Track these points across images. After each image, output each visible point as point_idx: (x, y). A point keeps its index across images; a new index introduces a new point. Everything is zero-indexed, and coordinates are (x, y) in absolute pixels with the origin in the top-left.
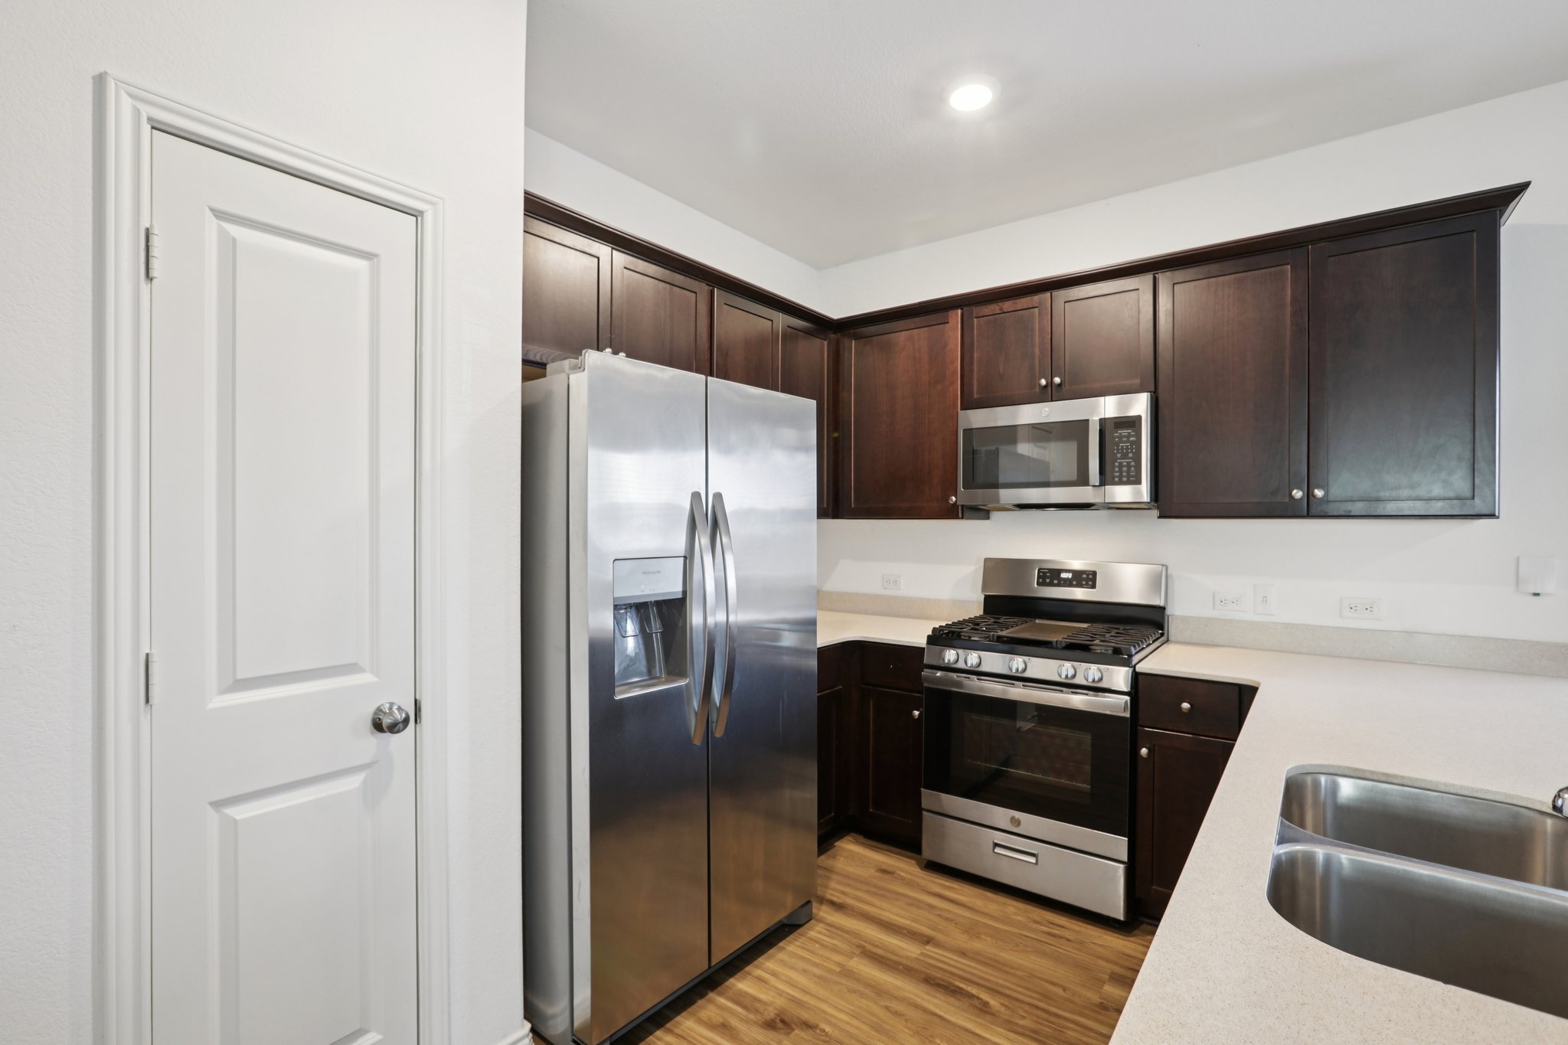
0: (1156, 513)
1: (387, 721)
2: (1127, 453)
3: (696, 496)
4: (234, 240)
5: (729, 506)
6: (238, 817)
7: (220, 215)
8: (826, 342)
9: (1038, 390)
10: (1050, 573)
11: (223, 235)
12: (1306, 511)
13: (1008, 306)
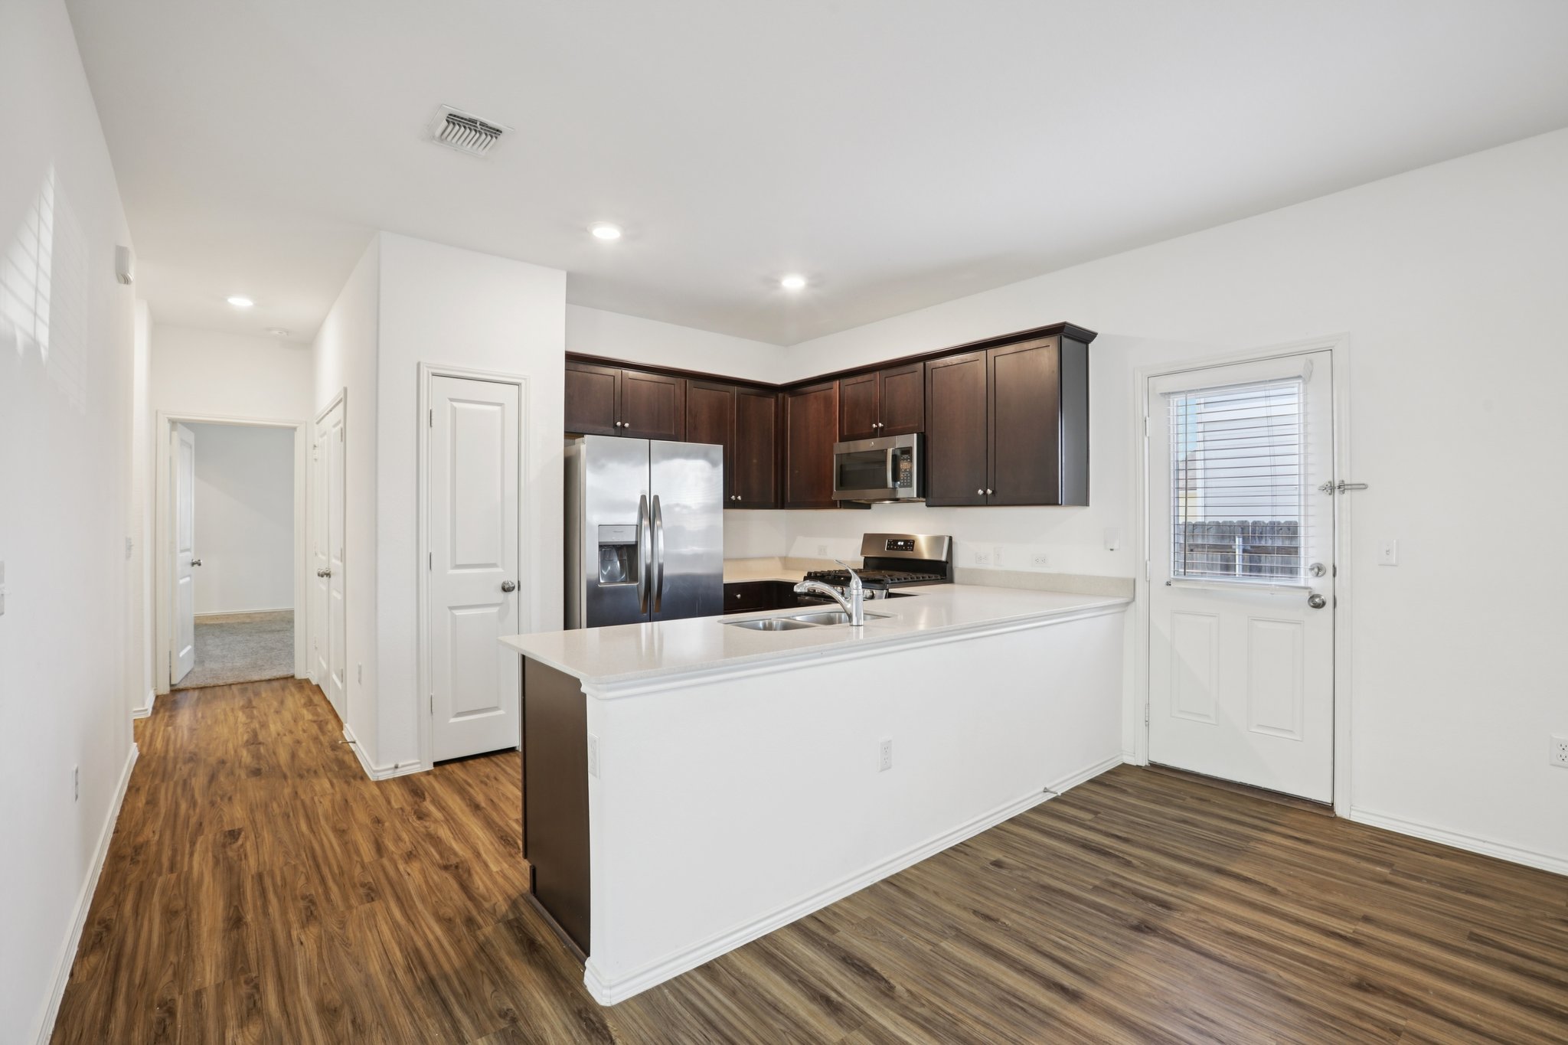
0: (924, 504)
1: (506, 587)
2: (906, 468)
3: (643, 498)
4: (455, 408)
5: (662, 502)
6: (457, 614)
7: (451, 400)
8: (773, 400)
9: (873, 431)
10: (893, 541)
11: (452, 406)
12: (986, 502)
13: (860, 379)
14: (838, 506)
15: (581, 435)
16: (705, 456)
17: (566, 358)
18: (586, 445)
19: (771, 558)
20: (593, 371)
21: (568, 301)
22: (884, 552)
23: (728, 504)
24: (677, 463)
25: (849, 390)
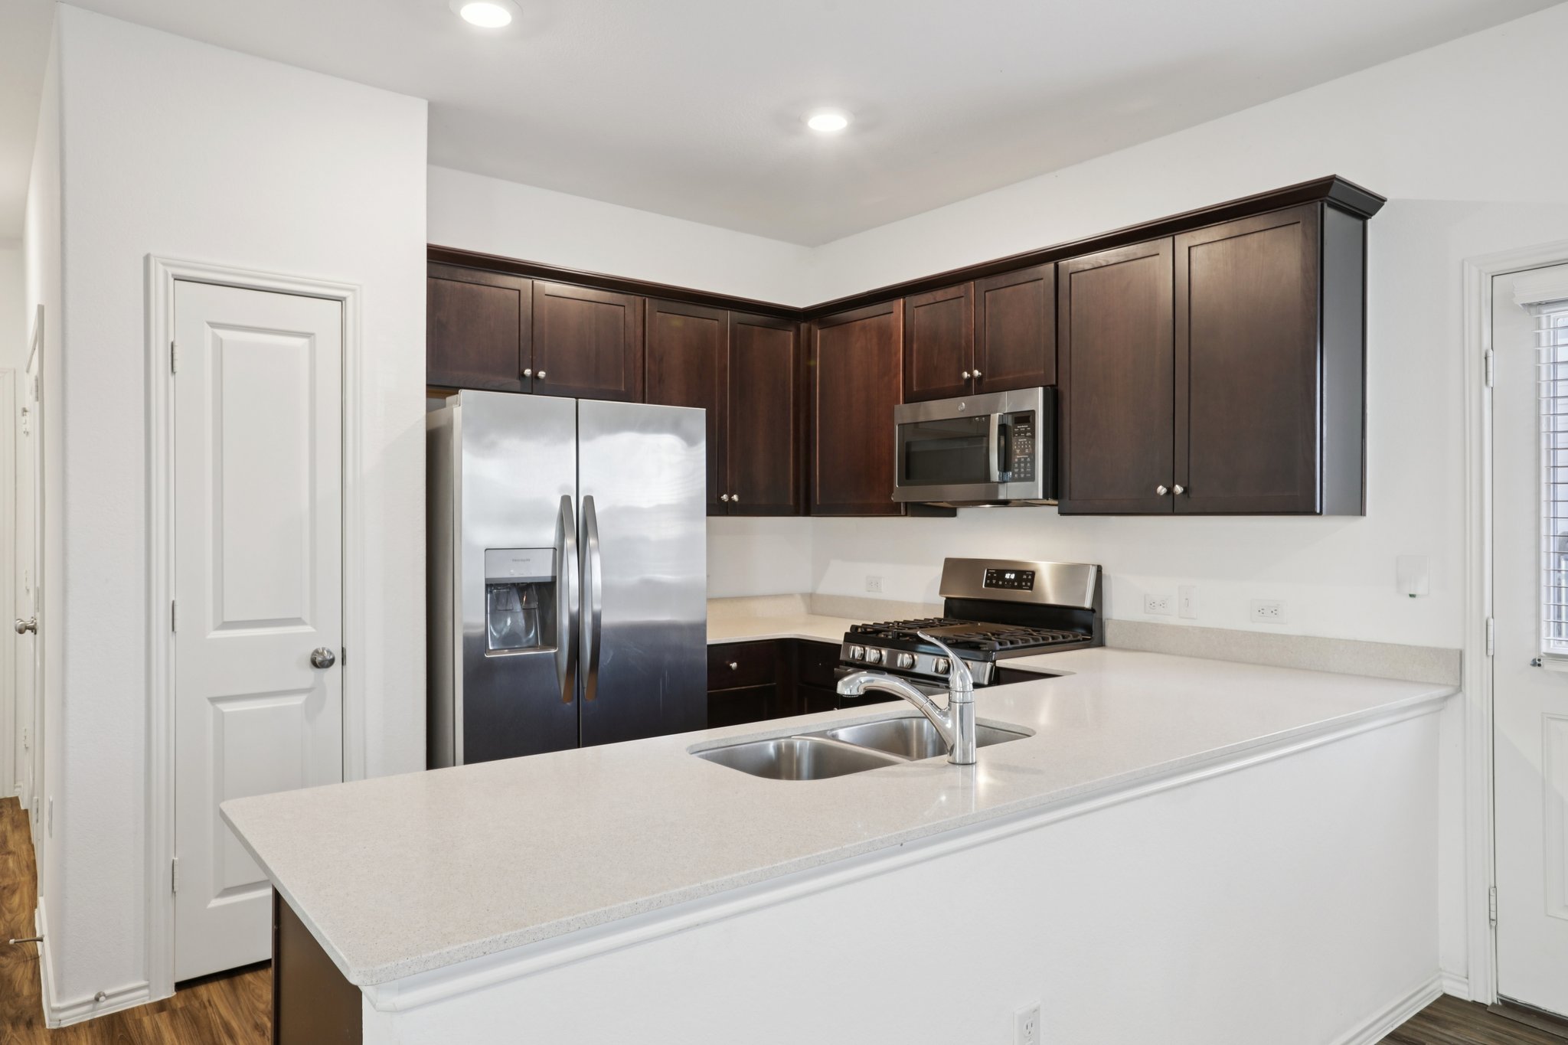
0: (1056, 509)
1: (319, 659)
2: (1024, 449)
3: (566, 500)
4: (221, 339)
5: (599, 508)
6: (225, 710)
7: (213, 325)
8: (791, 333)
9: (963, 383)
10: (996, 573)
11: (216, 338)
12: (1172, 507)
13: (940, 295)
14: (903, 512)
15: (454, 390)
16: (676, 428)
17: (429, 257)
18: (464, 405)
19: (789, 595)
20: (483, 282)
21: (431, 160)
22: (983, 591)
23: (716, 507)
24: (626, 439)
25: (921, 317)
